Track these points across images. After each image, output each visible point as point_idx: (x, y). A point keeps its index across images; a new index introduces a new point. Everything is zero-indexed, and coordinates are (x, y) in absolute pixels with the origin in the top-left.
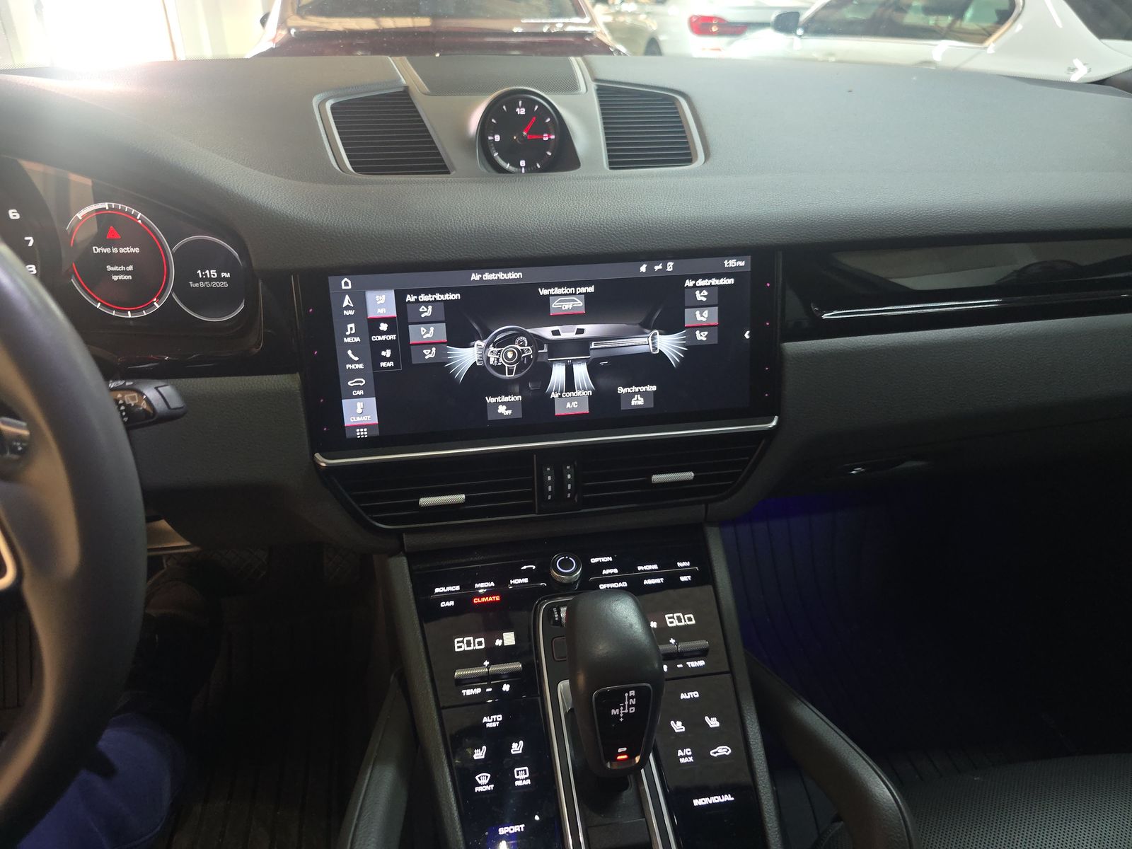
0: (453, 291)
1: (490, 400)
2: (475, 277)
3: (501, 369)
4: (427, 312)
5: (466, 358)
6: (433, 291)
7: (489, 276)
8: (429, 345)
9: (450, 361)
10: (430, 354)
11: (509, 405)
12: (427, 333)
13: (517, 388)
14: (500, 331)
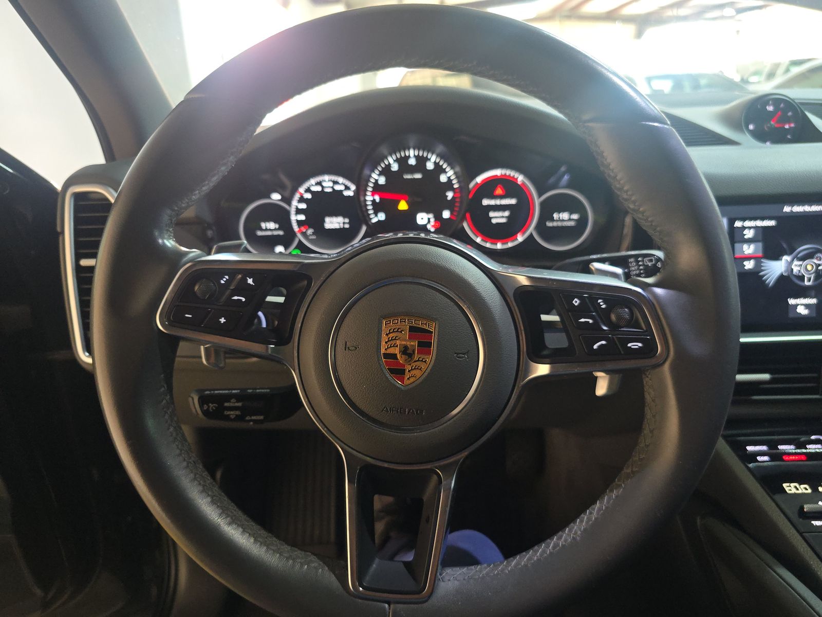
0: (770, 218)
1: (792, 301)
2: (787, 209)
3: (802, 278)
4: (749, 234)
5: (775, 269)
6: (755, 219)
7: (798, 209)
8: (749, 258)
9: (763, 271)
10: (749, 265)
11: (807, 306)
12: (748, 249)
13: (813, 293)
14: (804, 248)
